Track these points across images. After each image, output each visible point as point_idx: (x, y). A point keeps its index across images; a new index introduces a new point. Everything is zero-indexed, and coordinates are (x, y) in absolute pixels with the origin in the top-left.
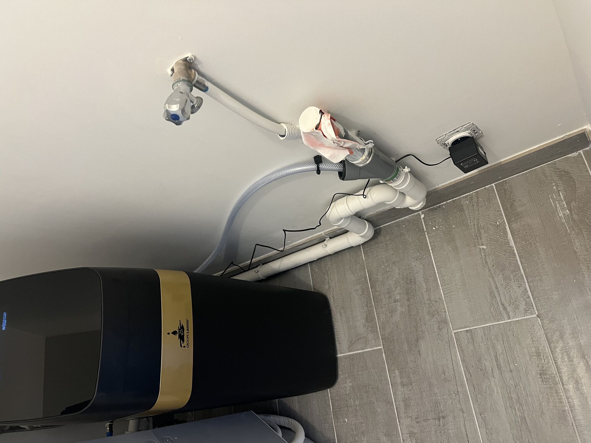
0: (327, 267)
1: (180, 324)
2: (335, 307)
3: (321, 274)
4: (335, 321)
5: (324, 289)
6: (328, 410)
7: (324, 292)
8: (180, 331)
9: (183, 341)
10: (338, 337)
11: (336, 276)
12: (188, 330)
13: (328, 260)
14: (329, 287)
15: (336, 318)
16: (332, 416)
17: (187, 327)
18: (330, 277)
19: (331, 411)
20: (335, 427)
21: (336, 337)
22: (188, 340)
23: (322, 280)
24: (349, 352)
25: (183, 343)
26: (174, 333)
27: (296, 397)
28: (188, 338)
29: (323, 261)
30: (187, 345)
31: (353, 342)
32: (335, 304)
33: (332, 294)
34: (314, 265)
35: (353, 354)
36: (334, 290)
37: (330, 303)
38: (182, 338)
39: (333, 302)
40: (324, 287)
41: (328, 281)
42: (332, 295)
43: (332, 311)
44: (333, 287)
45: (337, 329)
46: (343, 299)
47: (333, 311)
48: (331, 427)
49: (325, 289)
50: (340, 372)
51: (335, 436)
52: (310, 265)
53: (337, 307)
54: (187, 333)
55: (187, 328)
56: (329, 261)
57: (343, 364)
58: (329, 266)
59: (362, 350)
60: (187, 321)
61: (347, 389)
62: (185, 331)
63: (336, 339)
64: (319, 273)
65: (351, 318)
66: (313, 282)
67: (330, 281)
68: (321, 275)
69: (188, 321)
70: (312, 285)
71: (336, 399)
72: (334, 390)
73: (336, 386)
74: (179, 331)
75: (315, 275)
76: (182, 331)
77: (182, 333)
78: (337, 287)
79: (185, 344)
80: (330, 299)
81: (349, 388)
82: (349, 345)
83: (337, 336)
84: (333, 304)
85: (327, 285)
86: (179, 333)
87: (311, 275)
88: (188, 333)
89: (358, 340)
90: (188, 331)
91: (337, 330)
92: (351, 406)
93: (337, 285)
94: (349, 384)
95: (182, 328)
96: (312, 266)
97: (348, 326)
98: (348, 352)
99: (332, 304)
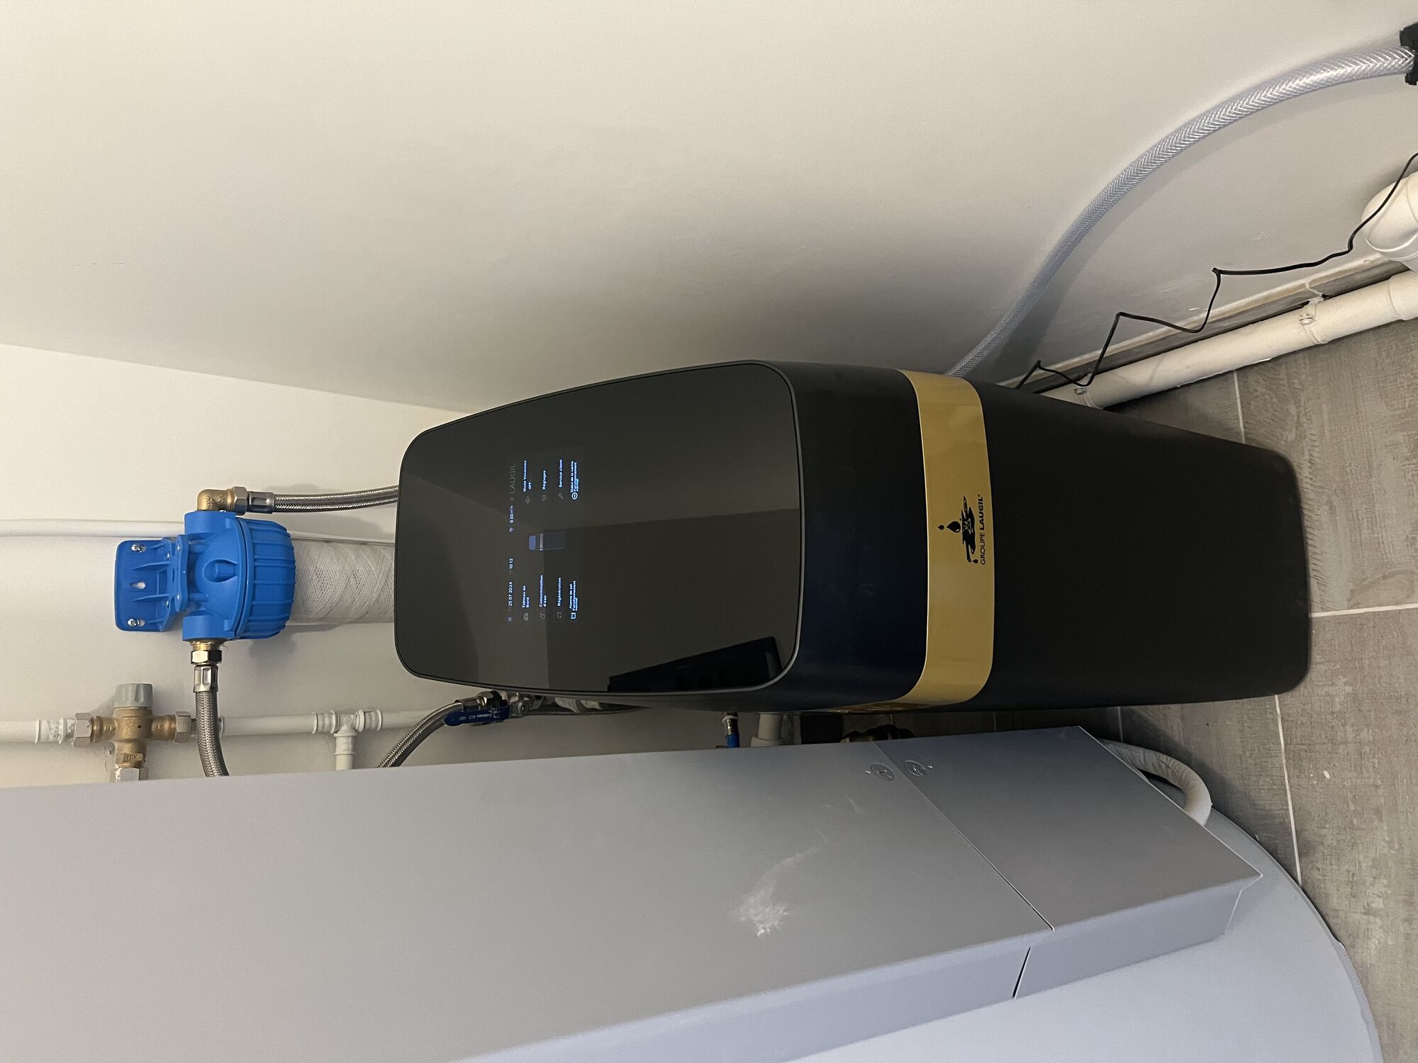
0: (1296, 381)
1: (965, 505)
2: (1313, 488)
3: (1275, 400)
4: (1310, 527)
5: (1284, 442)
6: (1272, 746)
7: (1281, 449)
8: (966, 523)
9: (973, 547)
10: (1318, 568)
11: (1324, 406)
12: (981, 522)
13: (1301, 361)
14: (1301, 437)
15: (1315, 518)
16: (1284, 761)
17: (981, 515)
18: (1305, 408)
19: (1280, 749)
20: (1291, 787)
21: (1311, 566)
22: (983, 547)
23: (1276, 416)
24: (1352, 607)
25: (973, 553)
26: (954, 526)
27: (1175, 708)
28: (982, 541)
29: (1283, 366)
30: (982, 557)
31: (1365, 583)
32: (1315, 482)
33: (1306, 453)
34: (1252, 377)
35: (1366, 613)
36: (1316, 444)
37: (1299, 480)
38: (969, 539)
39: (1311, 476)
40: (1282, 435)
41: (1295, 418)
42: (1307, 457)
43: (1304, 500)
44: (1312, 434)
45: (1315, 547)
46: (1343, 467)
47: (1308, 499)
48: (1278, 787)
49: (1286, 441)
50: (1317, 656)
51: (1288, 809)
52: (1238, 377)
53: (1320, 490)
54: (981, 529)
55: (980, 517)
56: (1305, 363)
57: (1328, 636)
58: (1303, 377)
59: (1396, 604)
60: (979, 500)
61: (1337, 699)
62: (977, 525)
63: (1312, 573)
64: (1267, 397)
65: (1365, 521)
66: (1245, 423)
67: (1303, 419)
68: (1274, 403)
69: (981, 500)
70: (1242, 429)
71: (1299, 722)
72: (1293, 699)
73: (1302, 690)
74: (964, 524)
75: (1252, 402)
76: (969, 523)
77: (969, 528)
78: (1327, 435)
79: (976, 555)
80: (1301, 468)
81: (1342, 697)
82: (1352, 591)
83: (1313, 564)
84: (1308, 480)
85: (1294, 431)
86: (963, 528)
87: (1242, 403)
88: (983, 529)
89: (1385, 577)
90: (982, 524)
91: (1317, 550)
92: (1346, 743)
93: (1327, 428)
94: (1342, 689)
95: (970, 515)
96: (1245, 380)
97: (1356, 541)
98: (1348, 609)
99: (1307, 483)
